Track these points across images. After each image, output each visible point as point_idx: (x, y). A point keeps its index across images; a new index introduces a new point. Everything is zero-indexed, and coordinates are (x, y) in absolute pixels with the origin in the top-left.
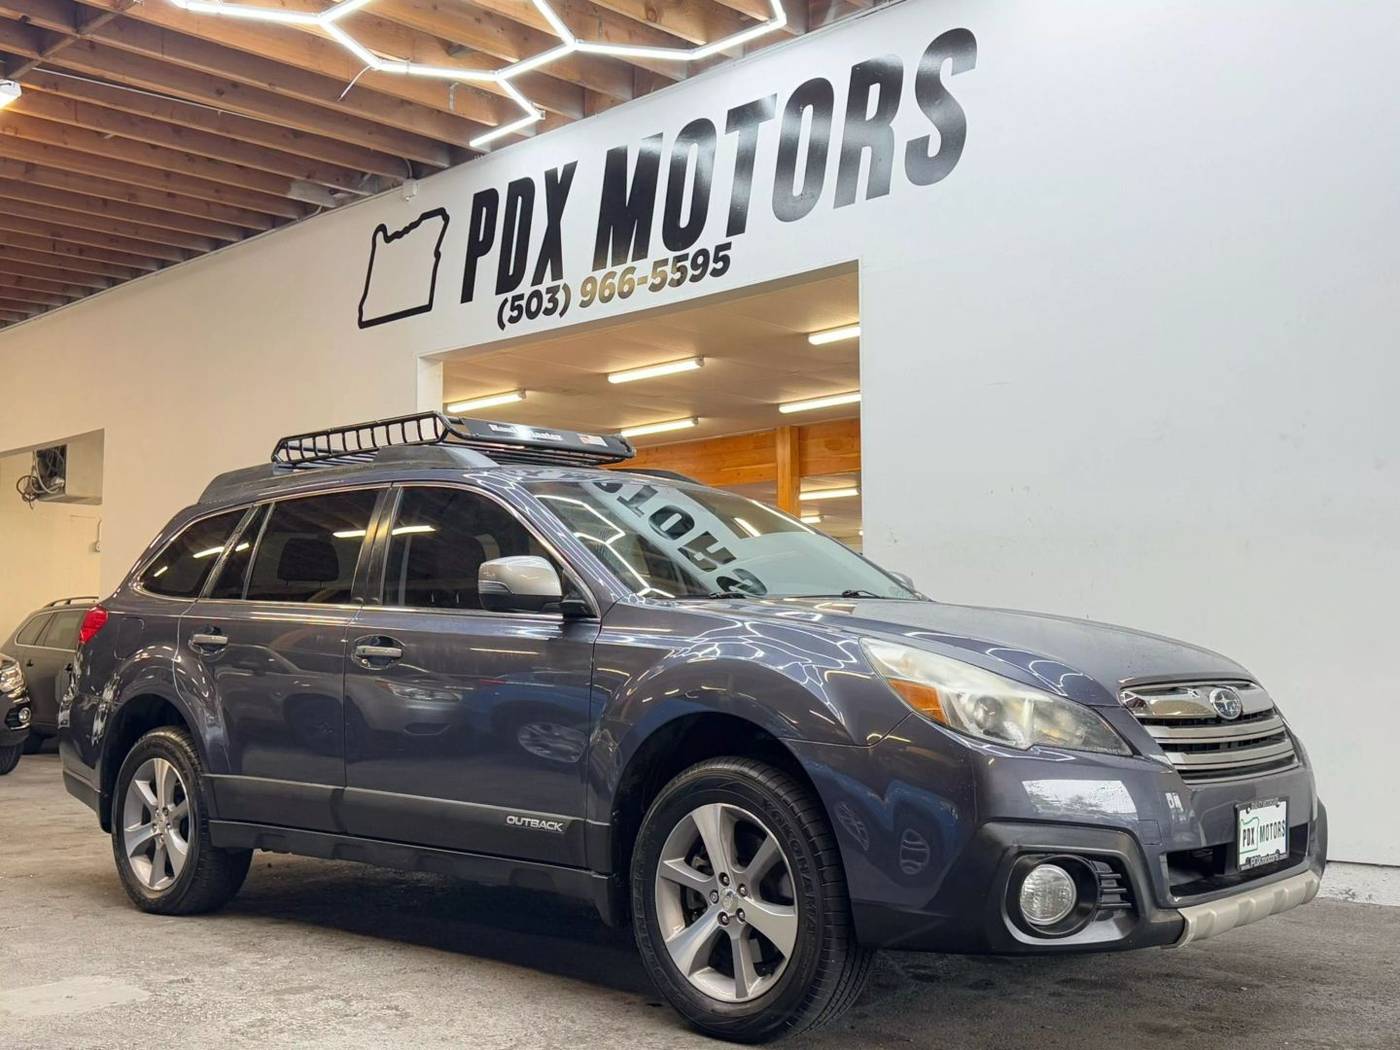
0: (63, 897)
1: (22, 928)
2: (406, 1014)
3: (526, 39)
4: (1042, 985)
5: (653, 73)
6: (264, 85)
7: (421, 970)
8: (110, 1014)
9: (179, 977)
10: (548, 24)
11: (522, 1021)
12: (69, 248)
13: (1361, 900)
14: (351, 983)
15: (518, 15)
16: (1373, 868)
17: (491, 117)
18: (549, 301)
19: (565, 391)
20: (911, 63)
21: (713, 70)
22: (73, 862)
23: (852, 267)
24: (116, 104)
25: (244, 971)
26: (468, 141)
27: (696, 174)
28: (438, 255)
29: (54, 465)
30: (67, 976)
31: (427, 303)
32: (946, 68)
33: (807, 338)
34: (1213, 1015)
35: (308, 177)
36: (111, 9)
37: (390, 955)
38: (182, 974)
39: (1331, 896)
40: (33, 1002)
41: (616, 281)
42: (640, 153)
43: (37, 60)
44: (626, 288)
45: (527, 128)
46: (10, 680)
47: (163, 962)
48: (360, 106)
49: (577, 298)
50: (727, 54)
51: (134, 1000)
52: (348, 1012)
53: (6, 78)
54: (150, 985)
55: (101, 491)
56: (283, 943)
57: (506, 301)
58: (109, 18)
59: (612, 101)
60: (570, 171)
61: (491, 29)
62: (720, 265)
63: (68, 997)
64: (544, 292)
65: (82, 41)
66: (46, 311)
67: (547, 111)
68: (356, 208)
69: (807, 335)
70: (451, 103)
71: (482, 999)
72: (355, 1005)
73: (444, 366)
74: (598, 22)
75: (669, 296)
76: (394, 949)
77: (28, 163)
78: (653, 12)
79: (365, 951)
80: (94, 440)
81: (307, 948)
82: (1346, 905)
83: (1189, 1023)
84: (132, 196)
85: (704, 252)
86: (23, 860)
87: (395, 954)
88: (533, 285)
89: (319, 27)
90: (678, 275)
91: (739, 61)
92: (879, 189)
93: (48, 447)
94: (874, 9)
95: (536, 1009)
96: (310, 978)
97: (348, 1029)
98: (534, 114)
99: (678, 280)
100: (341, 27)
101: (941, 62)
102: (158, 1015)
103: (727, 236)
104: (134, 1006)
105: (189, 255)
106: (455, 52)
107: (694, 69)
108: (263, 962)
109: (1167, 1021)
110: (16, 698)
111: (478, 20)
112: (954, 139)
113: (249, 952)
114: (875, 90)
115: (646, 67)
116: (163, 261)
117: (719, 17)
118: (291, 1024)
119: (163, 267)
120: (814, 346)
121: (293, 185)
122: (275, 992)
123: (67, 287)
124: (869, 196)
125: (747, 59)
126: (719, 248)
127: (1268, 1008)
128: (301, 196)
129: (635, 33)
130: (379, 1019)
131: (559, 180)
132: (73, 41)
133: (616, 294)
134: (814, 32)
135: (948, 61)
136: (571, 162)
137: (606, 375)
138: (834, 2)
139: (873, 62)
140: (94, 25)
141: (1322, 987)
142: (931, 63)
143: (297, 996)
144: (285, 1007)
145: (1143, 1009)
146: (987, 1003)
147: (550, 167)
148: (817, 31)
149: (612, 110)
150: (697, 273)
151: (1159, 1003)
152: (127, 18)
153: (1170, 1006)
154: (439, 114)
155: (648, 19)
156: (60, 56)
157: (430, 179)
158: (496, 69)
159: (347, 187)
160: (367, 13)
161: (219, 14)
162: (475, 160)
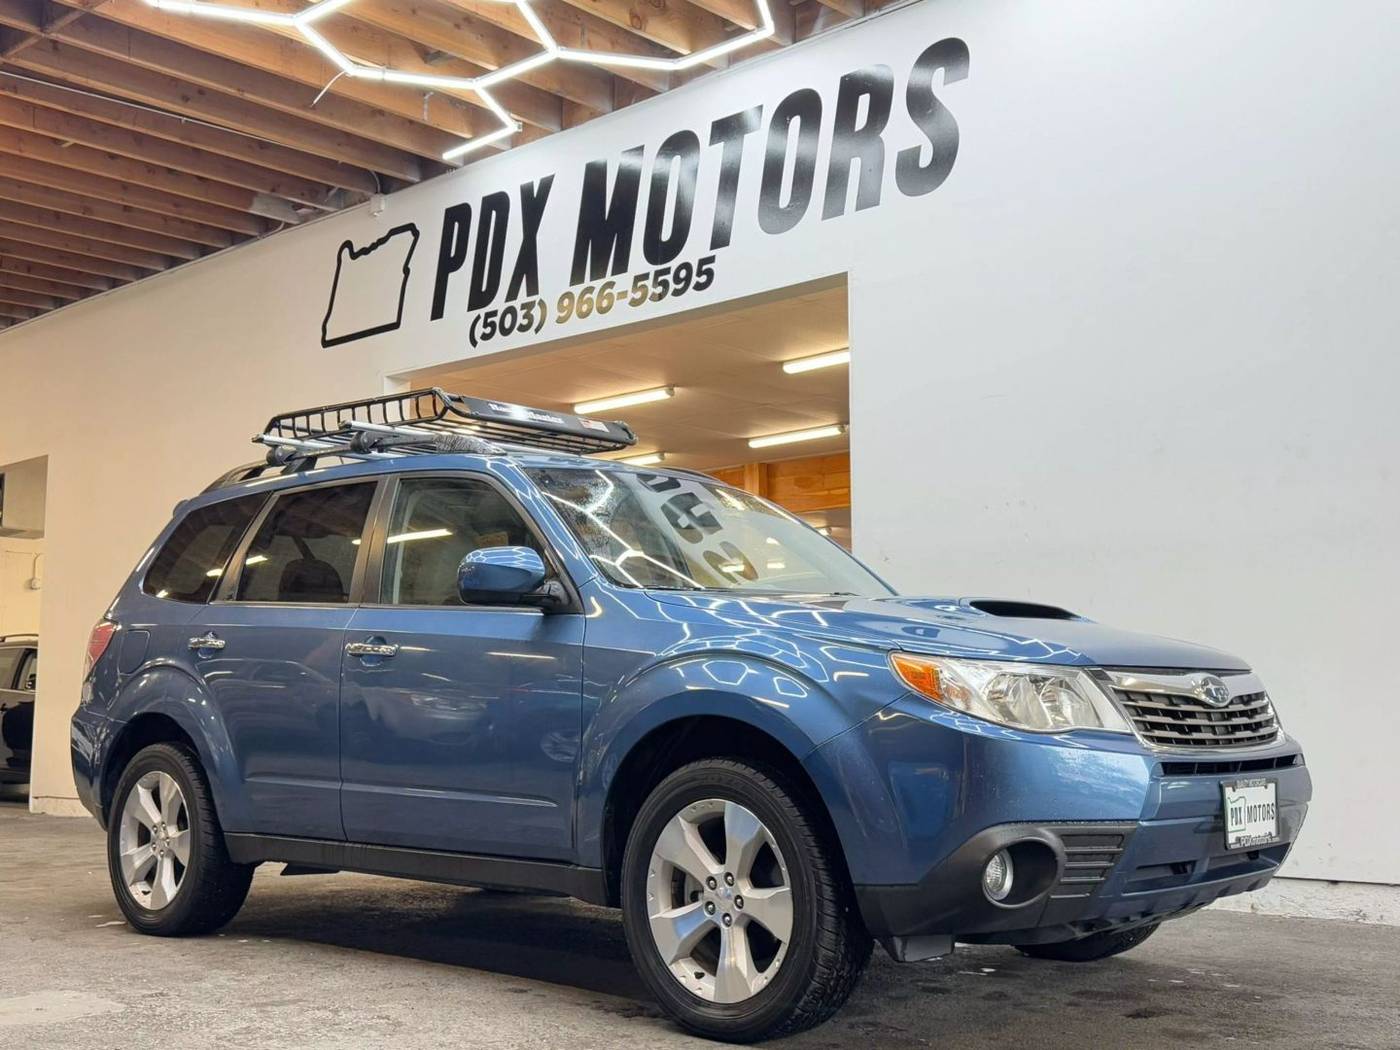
0: (17, 923)
2: (399, 1022)
3: (506, 46)
4: (1056, 997)
5: (636, 83)
6: (232, 91)
8: (85, 1024)
9: (154, 992)
10: (530, 30)
11: (522, 1029)
12: (18, 264)
13: (1371, 921)
14: (335, 997)
16: (1384, 887)
17: (466, 129)
18: (524, 317)
20: (902, 79)
21: (697, 81)
23: (840, 281)
24: (77, 110)
25: (221, 987)
26: (441, 154)
27: (679, 187)
28: (406, 271)
30: (34, 991)
31: (394, 320)
32: (937, 80)
33: (782, 367)
35: (273, 190)
36: (79, 7)
37: (373, 972)
38: (157, 989)
39: (1342, 918)
41: (594, 296)
42: (620, 168)
44: (605, 303)
45: (503, 140)
47: (134, 978)
48: (331, 115)
49: (553, 313)
50: (710, 65)
51: (109, 1012)
52: (337, 1021)
54: (124, 998)
55: (43, 526)
56: (258, 961)
57: (478, 318)
58: (73, 17)
59: (591, 114)
60: (546, 185)
61: (467, 34)
62: (703, 279)
63: (37, 1009)
64: (518, 308)
65: (46, 41)
67: (524, 123)
68: (320, 224)
69: (782, 363)
70: (425, 113)
71: (477, 1010)
72: (343, 1015)
73: (411, 385)
74: (579, 30)
75: (651, 310)
76: (376, 966)
78: (638, 19)
80: (36, 469)
81: (284, 966)
82: (1358, 926)
83: (1213, 1029)
84: (87, 210)
85: (687, 266)
87: (378, 971)
88: (507, 301)
89: (293, 27)
90: (659, 289)
91: (724, 72)
92: (868, 200)
94: (864, 19)
95: (534, 1018)
96: (291, 993)
97: (339, 1036)
98: (511, 125)
99: (660, 294)
100: (315, 29)
101: (933, 73)
102: (137, 1024)
103: (711, 249)
104: (110, 1017)
105: (142, 273)
106: (431, 60)
107: (677, 79)
108: (240, 978)
109: (1192, 1027)
111: (457, 26)
112: (945, 157)
113: (223, 969)
114: (864, 101)
115: (628, 77)
116: (115, 280)
117: (709, 27)
118: (279, 1032)
119: (114, 287)
120: (788, 374)
121: (256, 200)
122: (256, 1005)
123: (12, 308)
124: (859, 207)
125: (731, 69)
126: (703, 262)
127: (1292, 1016)
128: (264, 211)
129: (617, 42)
130: (370, 1027)
131: (535, 195)
132: (36, 41)
133: (595, 309)
134: (801, 43)
135: (940, 72)
136: (549, 174)
137: (572, 405)
138: (822, 11)
139: (863, 73)
140: (61, 23)
141: (1344, 998)
142: (922, 77)
143: (281, 1008)
144: (270, 1018)
145: (1165, 1018)
146: (1003, 1012)
147: (526, 181)
148: (804, 41)
149: (591, 122)
150: (680, 286)
151: (1180, 1012)
152: (94, 15)
153: (1191, 1014)
154: (410, 124)
155: (633, 26)
156: (22, 57)
157: (398, 193)
158: (474, 77)
159: (313, 201)
160: (344, 15)
161: (190, 12)
162: (447, 174)
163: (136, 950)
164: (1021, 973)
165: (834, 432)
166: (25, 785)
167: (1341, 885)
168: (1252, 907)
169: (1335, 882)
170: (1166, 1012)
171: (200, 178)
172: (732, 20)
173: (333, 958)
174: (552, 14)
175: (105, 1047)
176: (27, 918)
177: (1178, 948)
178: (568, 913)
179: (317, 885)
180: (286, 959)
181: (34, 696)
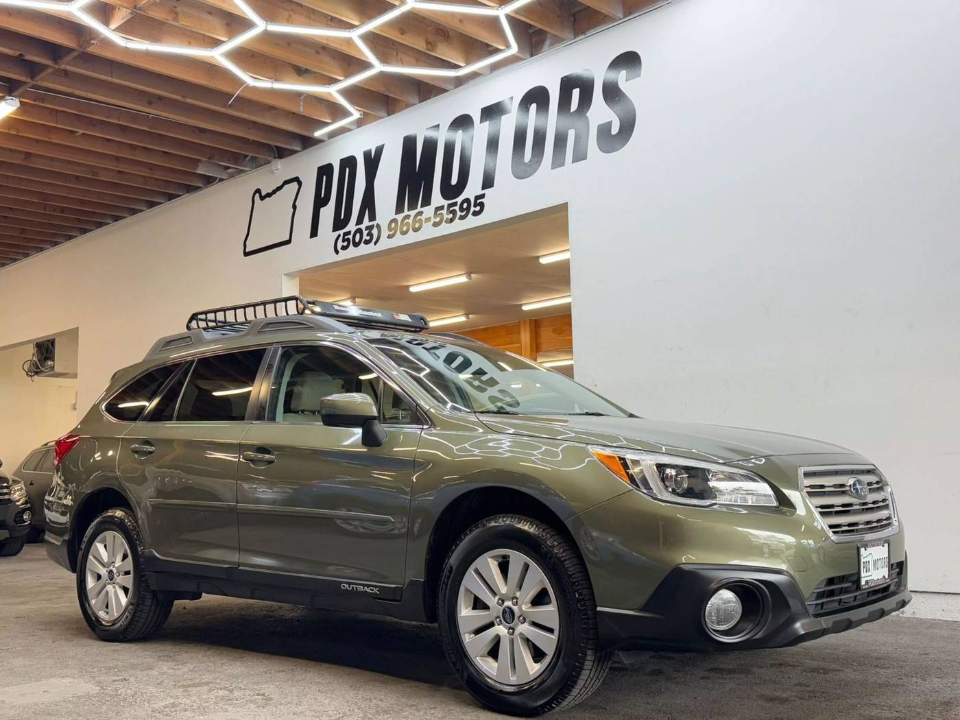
0: (46, 630)
1: (18, 649)
2: (270, 698)
3: (349, 65)
4: (695, 673)
5: (433, 85)
6: (179, 98)
8: (71, 702)
9: (120, 678)
10: (359, 50)
11: (347, 702)
12: (55, 209)
14: (234, 680)
15: (343, 48)
17: (327, 116)
18: (367, 235)
19: (381, 298)
20: (599, 77)
21: (471, 83)
22: (55, 608)
23: (564, 207)
24: (83, 112)
25: (163, 674)
26: (313, 133)
27: (462, 150)
28: (294, 207)
29: (47, 352)
30: (45, 678)
31: (288, 239)
32: (622, 78)
33: (538, 260)
34: (809, 689)
35: (210, 158)
36: (78, 48)
38: (122, 676)
40: (22, 695)
41: (410, 220)
42: (425, 138)
43: (30, 83)
44: (417, 225)
45: (352, 123)
46: (18, 493)
47: (110, 668)
48: (242, 111)
49: (385, 232)
50: (479, 72)
51: (89, 693)
52: (231, 697)
53: (10, 96)
54: (100, 683)
55: (77, 370)
57: (339, 236)
58: (76, 54)
59: (406, 105)
60: (379, 150)
61: (326, 58)
62: (478, 208)
63: (44, 692)
64: (364, 229)
65: (59, 70)
66: (41, 251)
67: (364, 112)
68: (241, 179)
69: (538, 258)
70: (301, 108)
71: (321, 688)
72: (236, 693)
73: (300, 279)
74: (396, 52)
75: (446, 229)
77: (27, 153)
78: (431, 45)
79: (244, 659)
80: (72, 335)
81: (206, 658)
83: (793, 694)
84: (95, 174)
85: (467, 201)
86: (22, 607)
88: (356, 225)
89: (213, 57)
90: (451, 216)
91: (488, 77)
92: (580, 156)
93: (43, 340)
94: (575, 40)
96: (206, 678)
97: (230, 708)
98: (356, 114)
99: (451, 219)
100: (227, 58)
101: (619, 73)
102: (104, 702)
103: (482, 189)
104: (89, 697)
105: (134, 212)
106: (303, 74)
107: (459, 82)
108: (176, 667)
109: (779, 693)
110: (22, 504)
111: (318, 52)
112: (628, 127)
113: (167, 661)
114: (576, 93)
115: (428, 82)
116: (117, 216)
117: (475, 48)
118: (193, 706)
119: (116, 221)
120: (542, 264)
121: (200, 164)
122: (183, 686)
123: (54, 235)
124: (574, 161)
125: (493, 74)
126: (477, 198)
127: (846, 684)
128: (205, 171)
129: (419, 60)
130: (251, 702)
131: (373, 156)
132: (52, 70)
133: (411, 229)
134: (536, 56)
135: (623, 73)
136: (379, 144)
137: (408, 287)
138: (548, 36)
139: (575, 75)
140: (66, 59)
142: (612, 76)
143: (198, 688)
144: (189, 695)
146: (658, 684)
147: (366, 149)
148: (538, 56)
149: (406, 110)
150: (463, 214)
151: (774, 682)
152: (88, 54)
153: (780, 683)
154: (293, 116)
155: (428, 49)
156: (45, 81)
157: (288, 158)
158: (330, 84)
159: (236, 165)
160: (244, 48)
161: (147, 50)
162: (318, 146)
171: (164, 152)
172: (491, 44)
174: (377, 43)
175: (80, 718)
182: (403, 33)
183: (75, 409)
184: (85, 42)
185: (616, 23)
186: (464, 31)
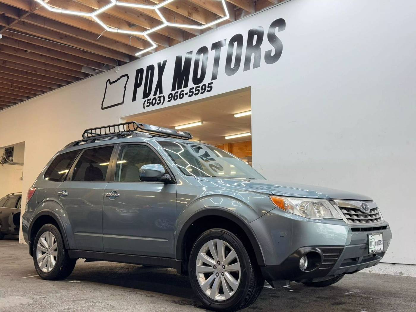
0: (8, 276)
2: (113, 306)
3: (153, 22)
4: (311, 298)
5: (190, 33)
6: (74, 36)
7: (118, 295)
8: (20, 307)
9: (43, 297)
10: (159, 17)
12: (17, 87)
13: (405, 275)
14: (96, 298)
15: (150, 14)
16: (409, 265)
17: (142, 46)
18: (159, 100)
20: (266, 31)
21: (207, 33)
23: (248, 89)
24: (31, 41)
25: (63, 295)
26: (135, 54)
28: (125, 88)
29: (10, 153)
30: (7, 296)
31: (122, 102)
32: (276, 31)
33: (234, 115)
35: (87, 65)
36: (30, 11)
37: (108, 291)
39: (396, 274)
41: (178, 94)
42: (186, 57)
43: (7, 27)
44: (181, 96)
45: (152, 50)
47: (38, 293)
48: (103, 43)
49: (167, 99)
50: (211, 27)
52: (95, 306)
54: (33, 299)
55: (24, 162)
57: (146, 101)
58: (28, 14)
59: (178, 42)
60: (165, 63)
61: (142, 19)
62: (209, 89)
63: (7, 302)
64: (157, 98)
65: (20, 21)
66: (9, 107)
67: (158, 45)
68: (101, 75)
69: (234, 114)
70: (130, 42)
71: (138, 302)
72: (97, 304)
73: (127, 120)
74: (174, 17)
75: (194, 98)
77: (5, 60)
78: (190, 14)
80: (22, 145)
81: (83, 289)
82: (401, 277)
84: (35, 71)
85: (205, 85)
87: (110, 290)
88: (153, 96)
89: (91, 17)
90: (197, 92)
91: (215, 30)
92: (256, 65)
93: (8, 147)
94: (255, 13)
95: (154, 305)
96: (83, 297)
98: (155, 46)
100: (97, 17)
102: (35, 307)
103: (212, 80)
104: (28, 304)
105: (51, 89)
106: (131, 26)
107: (202, 32)
108: (69, 292)
111: (139, 17)
112: (278, 54)
113: (64, 290)
114: (255, 37)
115: (188, 31)
116: (44, 91)
117: (210, 16)
118: (77, 309)
119: (43, 93)
120: (236, 118)
121: (83, 68)
122: (72, 301)
123: (15, 99)
124: (254, 68)
125: (217, 29)
126: (209, 84)
127: (382, 304)
128: (85, 71)
129: (184, 21)
130: (105, 308)
131: (162, 65)
132: (17, 21)
133: (178, 98)
135: (277, 28)
136: (165, 60)
137: (174, 127)
138: (243, 11)
139: (255, 29)
140: (24, 16)
141: (397, 299)
142: (272, 30)
143: (79, 302)
144: (76, 305)
145: (343, 305)
146: (295, 303)
147: (159, 62)
148: (238, 20)
149: (177, 44)
150: (203, 91)
151: (348, 303)
152: (35, 14)
153: (351, 304)
154: (126, 46)
155: (188, 16)
156: (14, 26)
157: (123, 66)
158: (144, 31)
159: (99, 68)
160: (106, 13)
161: (61, 13)
162: (137, 60)
163: (40, 284)
164: (300, 291)
165: (249, 134)
166: (18, 236)
167: (396, 265)
168: (370, 271)
169: (394, 264)
170: (343, 303)
171: (67, 62)
172: (217, 14)
173: (97, 287)
174: (165, 12)
176: (11, 274)
177: (347, 283)
178: (168, 273)
179: (97, 264)
180: (83, 287)
181: (20, 210)
182: (177, 8)
183: (22, 180)
184: (33, 8)
185: (274, 6)
186: (205, 7)
